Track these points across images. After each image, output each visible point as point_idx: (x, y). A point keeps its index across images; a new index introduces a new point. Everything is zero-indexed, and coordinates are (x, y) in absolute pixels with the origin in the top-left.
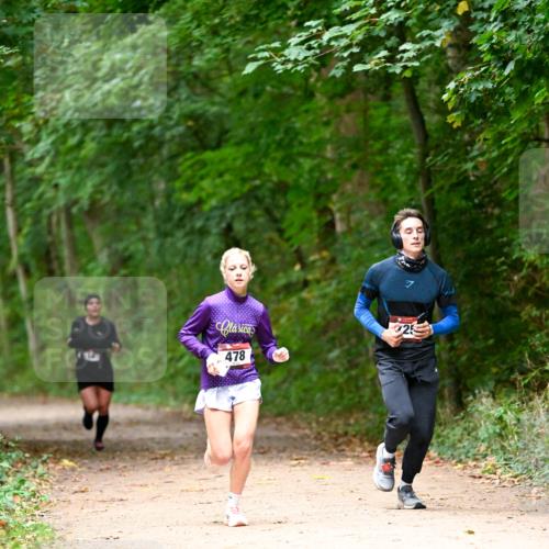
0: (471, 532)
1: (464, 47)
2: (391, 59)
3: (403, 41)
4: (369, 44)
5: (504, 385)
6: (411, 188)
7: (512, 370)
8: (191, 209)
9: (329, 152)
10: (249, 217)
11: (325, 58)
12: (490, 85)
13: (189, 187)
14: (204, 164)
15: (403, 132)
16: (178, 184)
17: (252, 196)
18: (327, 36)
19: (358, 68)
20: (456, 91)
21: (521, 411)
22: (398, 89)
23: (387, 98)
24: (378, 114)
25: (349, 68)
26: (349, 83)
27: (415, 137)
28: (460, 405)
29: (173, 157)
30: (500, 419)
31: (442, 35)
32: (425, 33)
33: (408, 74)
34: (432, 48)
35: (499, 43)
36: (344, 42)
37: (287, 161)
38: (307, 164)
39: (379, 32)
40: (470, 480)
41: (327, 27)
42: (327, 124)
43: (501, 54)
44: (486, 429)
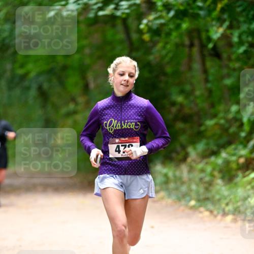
0: (152, 227)
2: (116, 9)
9: (87, 51)
10: (50, 81)
12: (162, 21)
13: (22, 66)
15: (121, 42)
19: (101, 13)
22: (119, 22)
24: (110, 33)
25: (96, 13)
26: (96, 19)
33: (124, 16)
35: (167, 2)
43: (167, 7)
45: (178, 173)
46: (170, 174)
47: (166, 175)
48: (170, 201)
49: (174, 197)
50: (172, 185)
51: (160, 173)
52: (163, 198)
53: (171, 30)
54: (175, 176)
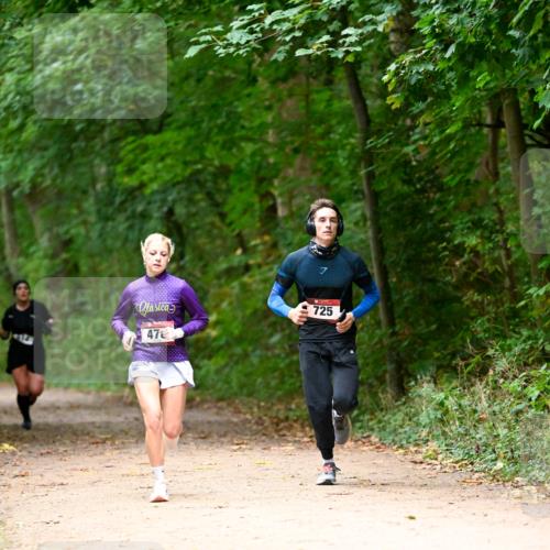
0: (412, 518)
1: (406, 31)
2: (333, 44)
3: (345, 26)
4: (312, 28)
5: (446, 369)
6: (354, 173)
7: (454, 355)
8: (133, 193)
9: (271, 136)
10: (191, 201)
11: (267, 42)
13: (130, 171)
14: (145, 148)
15: (345, 116)
16: (120, 168)
17: (194, 180)
18: (269, 20)
19: (300, 52)
20: (397, 73)
21: (462, 396)
22: (340, 74)
23: (329, 83)
24: (320, 98)
25: (291, 52)
26: (291, 68)
27: (357, 121)
28: (402, 390)
29: (115, 140)
30: (441, 404)
31: (385, 20)
32: (367, 17)
33: (350, 59)
34: (374, 33)
35: (440, 26)
36: (286, 26)
37: (229, 145)
38: (249, 148)
39: (321, 16)
40: (411, 466)
41: (270, 11)
42: (269, 108)
43: (443, 37)
44: (427, 414)
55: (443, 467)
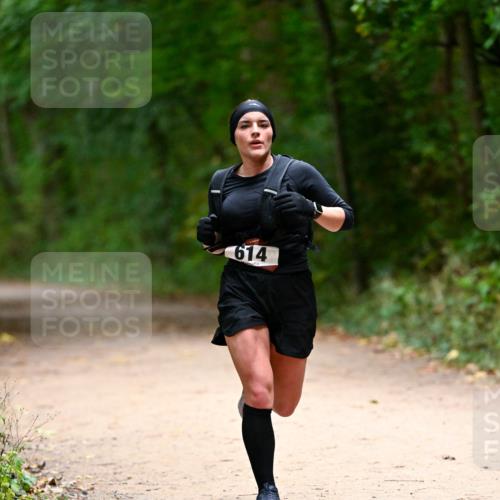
0: (375, 402)
9: (245, 55)
10: (172, 113)
23: (298, 5)
40: (373, 355)
44: (387, 308)
45: (423, 296)
46: (410, 298)
47: (400, 299)
48: (408, 350)
49: (417, 343)
50: (413, 320)
51: (390, 294)
52: (394, 345)
53: (412, 14)
54: (418, 302)
55: (403, 356)
